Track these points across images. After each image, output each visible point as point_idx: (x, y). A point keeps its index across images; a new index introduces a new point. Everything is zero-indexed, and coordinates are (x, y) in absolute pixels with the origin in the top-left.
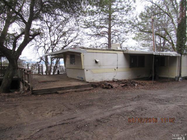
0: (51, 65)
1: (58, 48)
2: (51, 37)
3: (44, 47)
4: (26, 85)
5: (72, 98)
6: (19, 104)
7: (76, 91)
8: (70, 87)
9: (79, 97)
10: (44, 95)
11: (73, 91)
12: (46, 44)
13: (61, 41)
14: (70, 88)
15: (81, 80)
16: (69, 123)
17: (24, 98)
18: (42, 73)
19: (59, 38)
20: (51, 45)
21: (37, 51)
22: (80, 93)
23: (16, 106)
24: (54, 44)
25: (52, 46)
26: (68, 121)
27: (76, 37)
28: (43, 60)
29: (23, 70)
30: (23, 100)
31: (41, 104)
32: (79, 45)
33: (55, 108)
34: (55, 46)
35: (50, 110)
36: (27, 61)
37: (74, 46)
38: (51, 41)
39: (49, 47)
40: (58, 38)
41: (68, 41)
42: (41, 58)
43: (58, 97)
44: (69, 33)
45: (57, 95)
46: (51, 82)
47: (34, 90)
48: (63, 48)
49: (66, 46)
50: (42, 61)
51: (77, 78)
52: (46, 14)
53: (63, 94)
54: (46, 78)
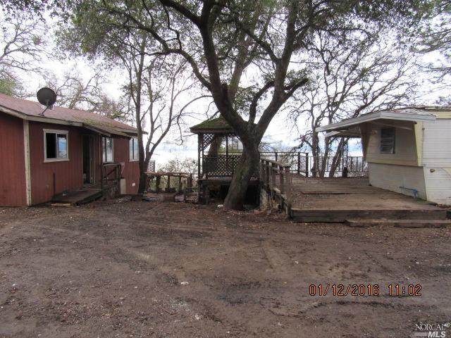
0: (326, 154)
1: (345, 113)
2: (327, 86)
3: (311, 111)
4: (275, 197)
5: (390, 243)
6: (265, 237)
7: (397, 225)
8: (381, 211)
9: (410, 242)
10: (315, 225)
11: (389, 224)
12: (315, 105)
13: (351, 94)
14: (380, 214)
15: (411, 197)
16: (390, 304)
17: (273, 225)
18: (307, 173)
19: (348, 87)
20: (328, 106)
21: (294, 123)
22: (411, 230)
23: (261, 240)
24: (334, 104)
25: (330, 108)
26: (388, 300)
27: (396, 80)
28: (308, 143)
29: (270, 164)
30: (273, 230)
31: (312, 244)
32: (403, 100)
33: (348, 260)
34: (338, 108)
35: (335, 263)
36: (272, 145)
37: (388, 104)
38: (328, 96)
39: (323, 112)
40: (344, 88)
41: (371, 92)
42: (304, 139)
43: (350, 233)
44: (376, 70)
45: (346, 228)
46: (331, 196)
47: (293, 211)
48: (357, 112)
49: (366, 105)
50: (305, 143)
51: (399, 191)
52: (320, 34)
53: (361, 227)
54: (316, 186)
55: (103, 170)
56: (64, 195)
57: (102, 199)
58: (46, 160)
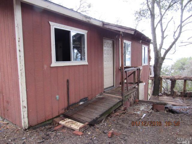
55: (124, 74)
56: (81, 103)
57: (122, 108)
58: (55, 63)
